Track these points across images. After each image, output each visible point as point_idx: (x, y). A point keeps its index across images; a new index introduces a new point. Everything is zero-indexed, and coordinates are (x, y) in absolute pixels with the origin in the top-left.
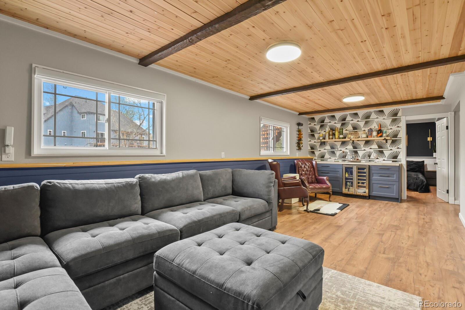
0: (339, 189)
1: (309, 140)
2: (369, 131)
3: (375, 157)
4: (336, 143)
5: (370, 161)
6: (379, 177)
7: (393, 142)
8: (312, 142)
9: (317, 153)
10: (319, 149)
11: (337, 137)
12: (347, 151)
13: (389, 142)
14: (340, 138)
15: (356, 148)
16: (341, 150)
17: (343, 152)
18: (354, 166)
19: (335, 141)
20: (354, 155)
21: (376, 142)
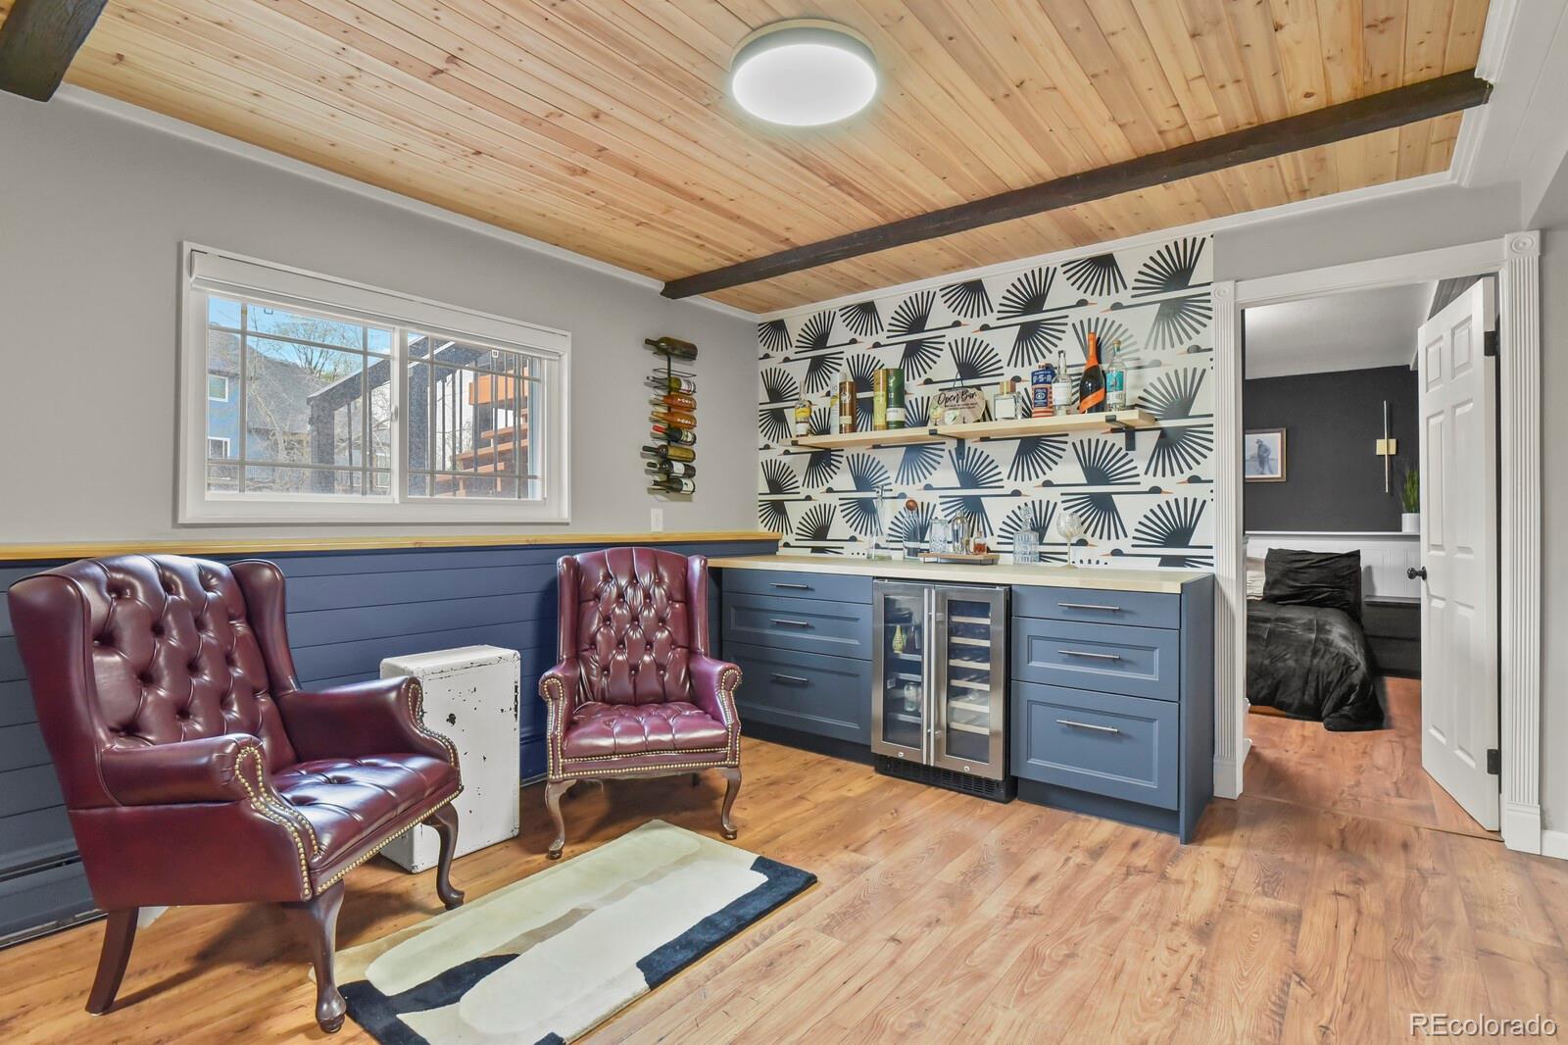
0: (854, 726)
1: (763, 441)
2: (1038, 382)
3: (1067, 536)
4: (878, 454)
5: (1042, 557)
6: (1066, 662)
7: (1168, 444)
8: (776, 452)
10: (804, 492)
11: (879, 417)
12: (932, 498)
13: (1147, 442)
14: (890, 425)
15: (976, 485)
16: (902, 496)
17: (911, 506)
18: (926, 591)
19: (875, 447)
20: (963, 522)
21: (1074, 444)
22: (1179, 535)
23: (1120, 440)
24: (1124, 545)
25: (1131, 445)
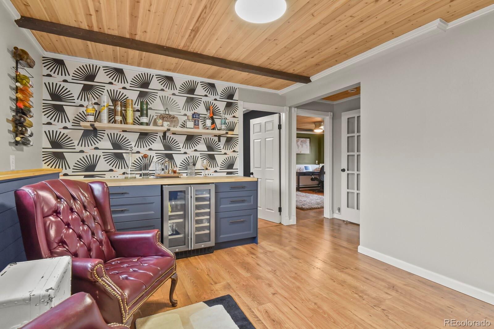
1: (45, 120)
3: (204, 167)
4: (125, 135)
5: (195, 174)
8: (57, 127)
9: (72, 158)
10: (78, 148)
11: (130, 119)
12: (152, 153)
13: (223, 140)
14: (142, 124)
15: (170, 149)
16: (138, 152)
17: (145, 156)
18: (190, 188)
19: (123, 131)
20: (168, 163)
21: (204, 139)
22: (231, 166)
23: (216, 139)
24: (218, 169)
25: (219, 141)
